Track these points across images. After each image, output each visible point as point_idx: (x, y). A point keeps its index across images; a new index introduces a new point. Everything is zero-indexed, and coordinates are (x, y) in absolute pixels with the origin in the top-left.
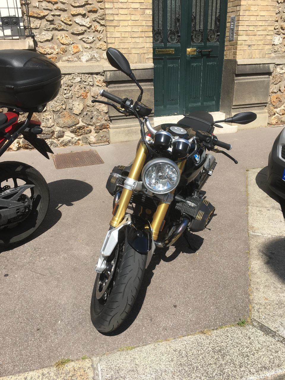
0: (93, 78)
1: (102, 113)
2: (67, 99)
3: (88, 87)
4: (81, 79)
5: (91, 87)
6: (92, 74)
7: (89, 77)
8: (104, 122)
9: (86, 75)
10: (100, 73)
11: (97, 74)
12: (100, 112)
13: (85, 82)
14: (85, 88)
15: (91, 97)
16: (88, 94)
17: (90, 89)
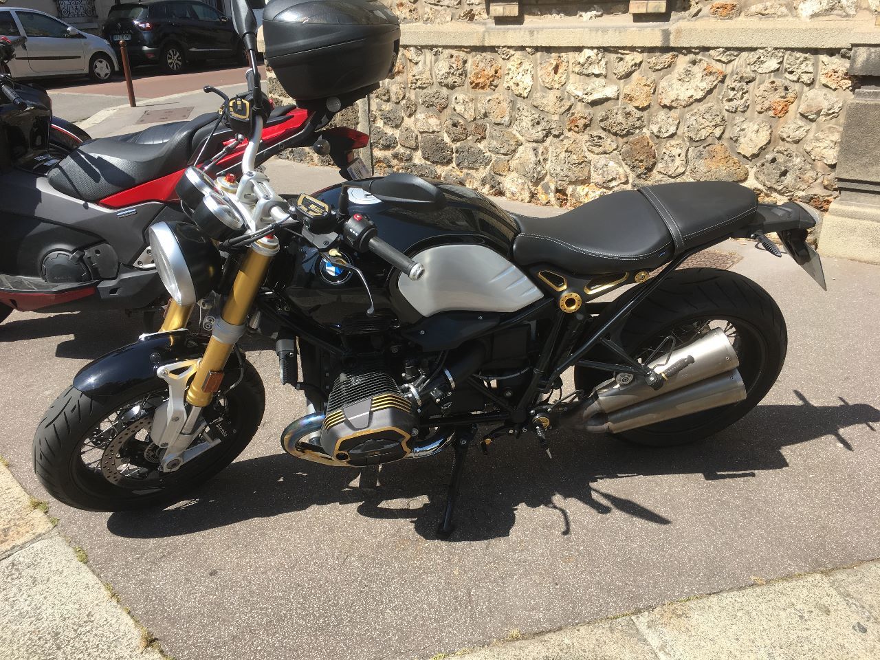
0: (815, 65)
1: (819, 164)
2: (732, 112)
3: (797, 87)
4: (781, 63)
5: (806, 89)
6: (816, 51)
7: (806, 59)
8: (818, 190)
9: (798, 55)
10: (840, 49)
11: (832, 52)
12: (814, 160)
13: (791, 72)
14: (786, 89)
15: (799, 115)
16: (792, 108)
17: (802, 92)
